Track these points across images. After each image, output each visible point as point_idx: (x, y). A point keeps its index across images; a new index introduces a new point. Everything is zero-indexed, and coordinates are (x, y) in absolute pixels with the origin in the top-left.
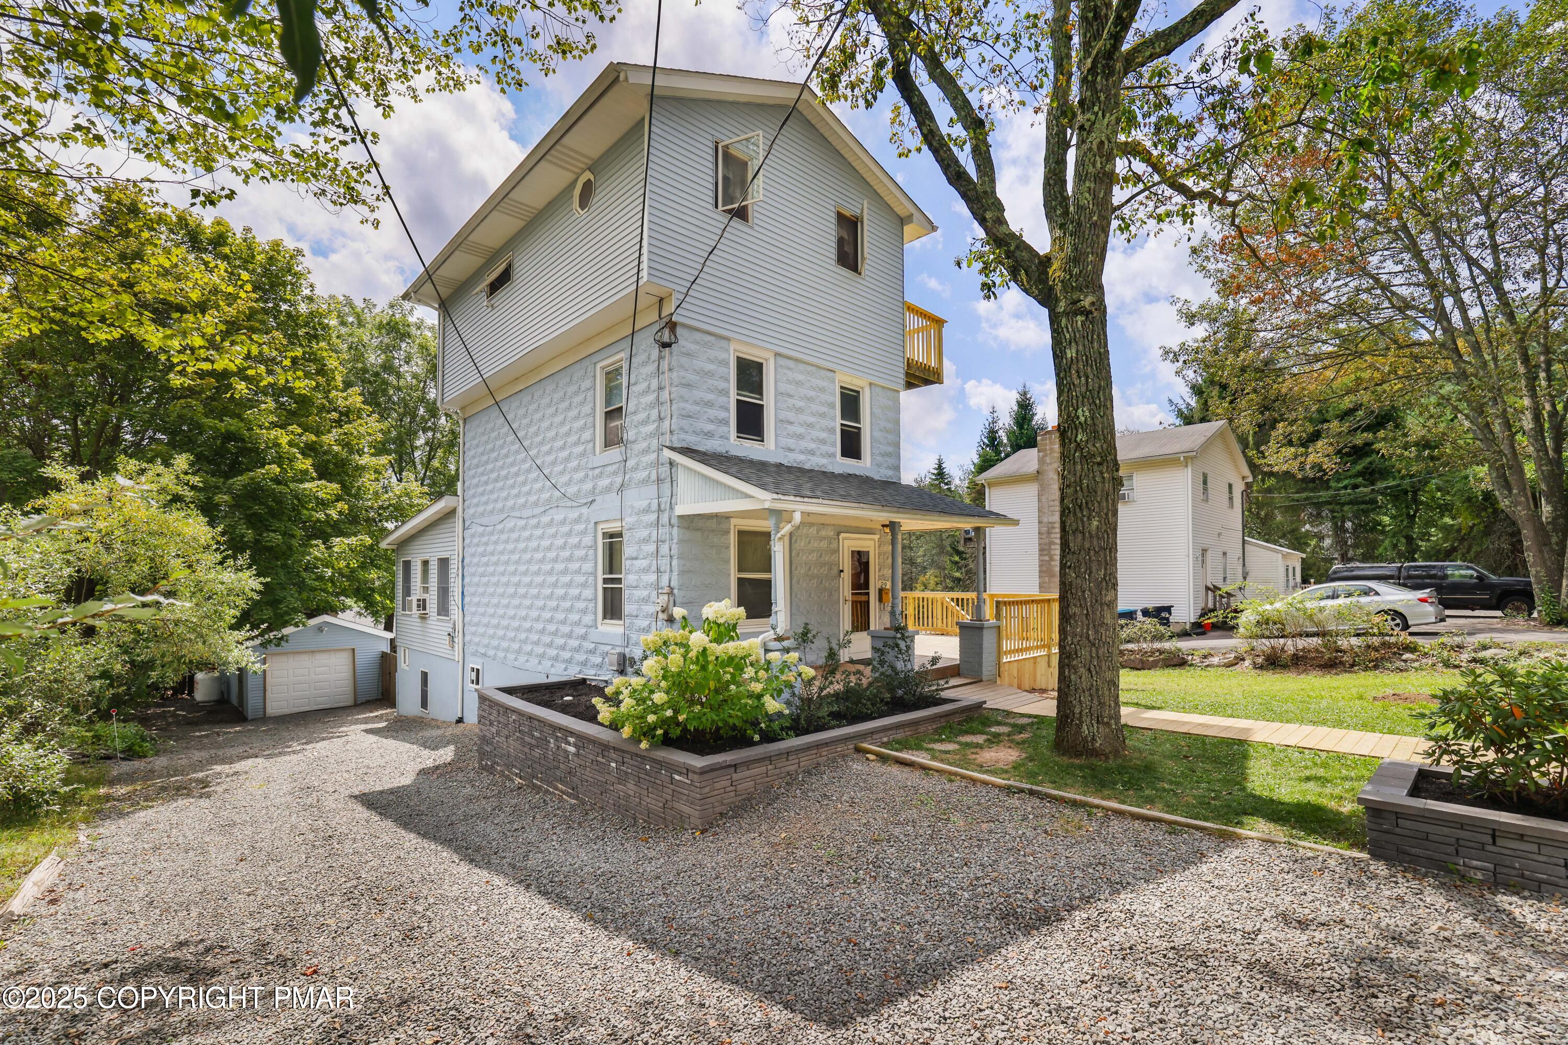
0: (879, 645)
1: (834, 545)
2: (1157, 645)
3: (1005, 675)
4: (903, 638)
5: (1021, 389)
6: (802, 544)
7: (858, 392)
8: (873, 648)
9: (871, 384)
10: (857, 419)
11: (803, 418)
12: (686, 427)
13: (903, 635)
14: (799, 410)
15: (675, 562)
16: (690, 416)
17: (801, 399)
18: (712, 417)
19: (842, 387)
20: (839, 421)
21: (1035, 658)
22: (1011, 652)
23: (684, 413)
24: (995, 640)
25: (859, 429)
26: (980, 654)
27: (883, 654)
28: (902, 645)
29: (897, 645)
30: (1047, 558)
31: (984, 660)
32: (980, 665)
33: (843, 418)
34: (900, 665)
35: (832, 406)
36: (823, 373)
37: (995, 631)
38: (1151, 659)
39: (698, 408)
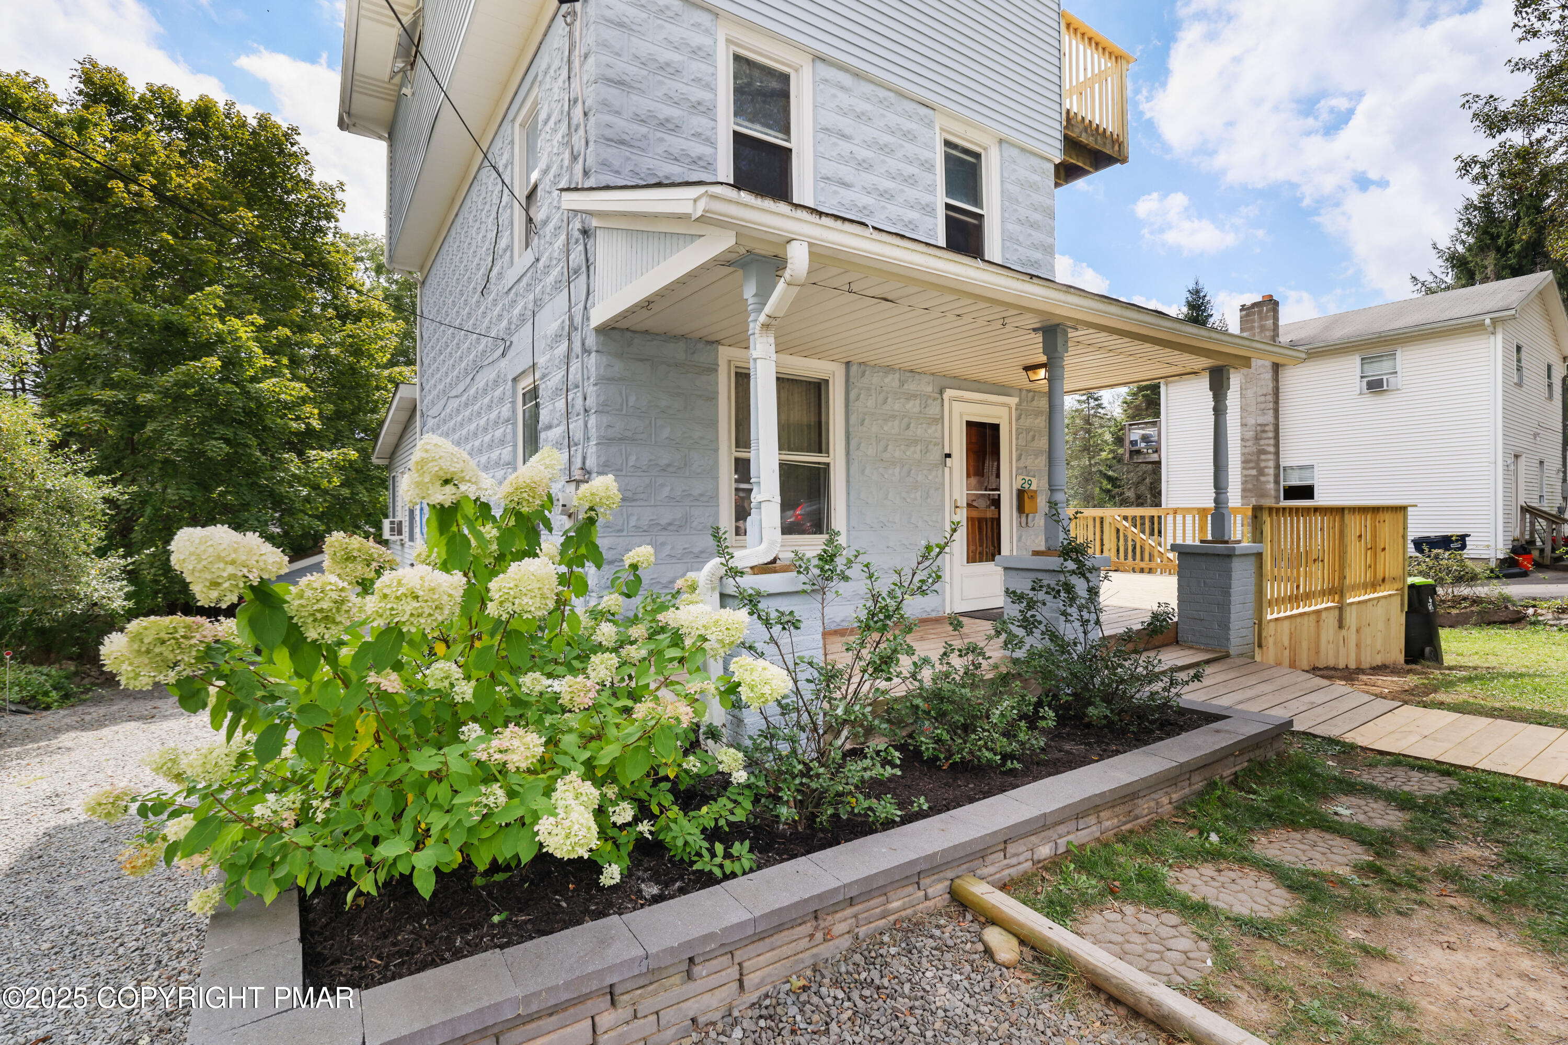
0: (1023, 585)
1: (933, 410)
2: (1464, 590)
3: (1270, 642)
4: (1082, 571)
5: (1191, 286)
6: (871, 403)
7: (978, 156)
8: (1007, 591)
9: (1001, 141)
10: (975, 196)
11: (868, 179)
12: (616, 164)
13: (1081, 564)
14: (864, 165)
15: (592, 421)
16: (622, 142)
17: (868, 145)
18: (675, 151)
19: (948, 143)
20: (940, 198)
21: (1318, 612)
22: (1279, 602)
23: (609, 133)
24: (1252, 580)
25: (980, 217)
26: (1224, 606)
27: (1031, 605)
28: (1080, 587)
29: (1069, 588)
30: (1254, 472)
31: (1233, 617)
32: (1225, 626)
33: (949, 193)
34: (1070, 631)
35: (928, 167)
36: (911, 106)
37: (1251, 564)
38: (1454, 611)
39: (643, 130)
